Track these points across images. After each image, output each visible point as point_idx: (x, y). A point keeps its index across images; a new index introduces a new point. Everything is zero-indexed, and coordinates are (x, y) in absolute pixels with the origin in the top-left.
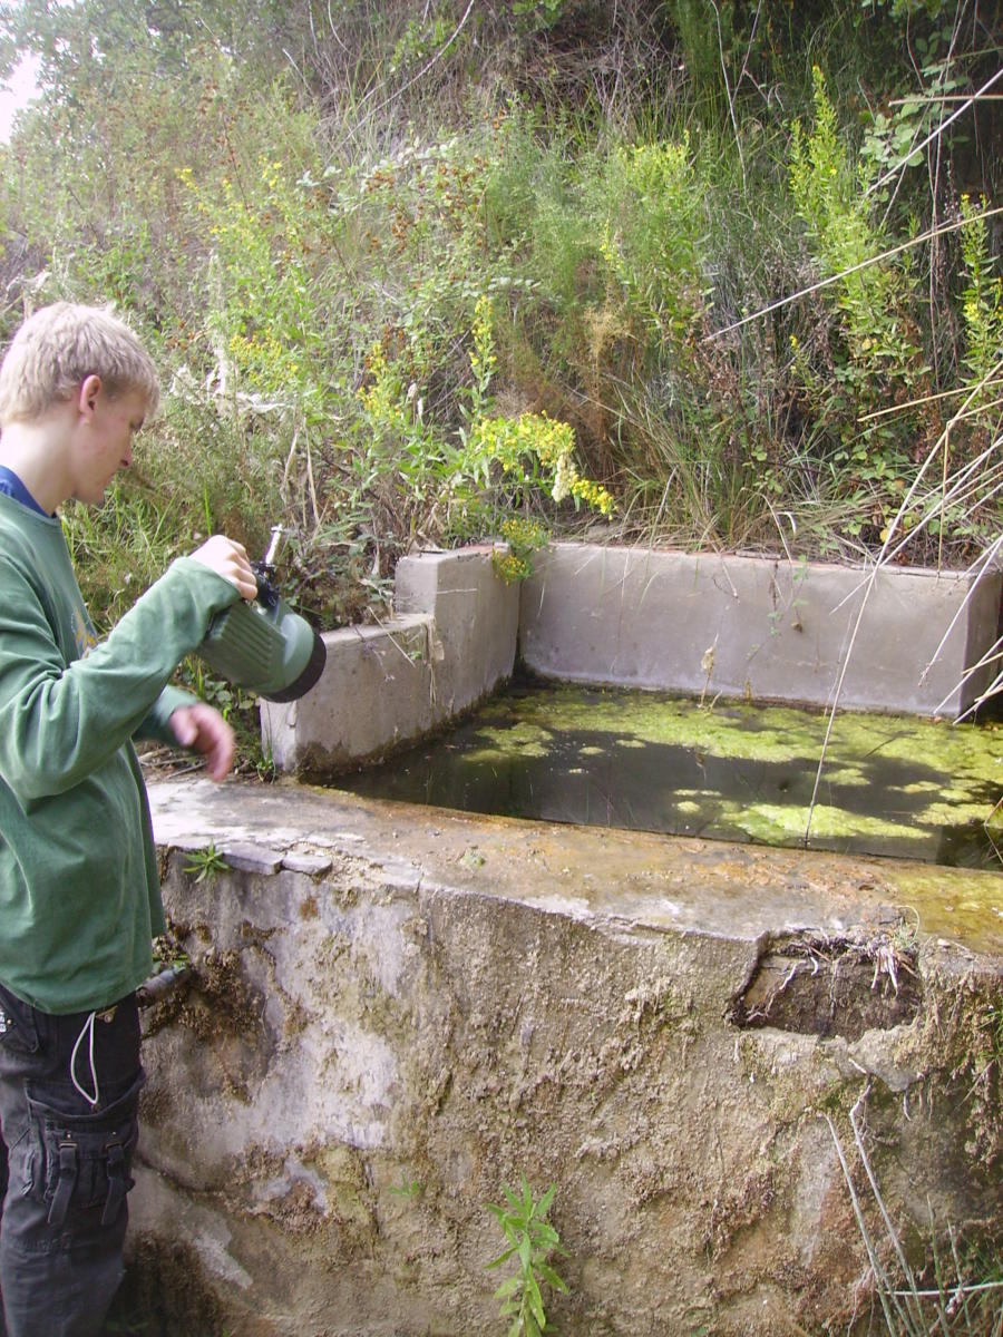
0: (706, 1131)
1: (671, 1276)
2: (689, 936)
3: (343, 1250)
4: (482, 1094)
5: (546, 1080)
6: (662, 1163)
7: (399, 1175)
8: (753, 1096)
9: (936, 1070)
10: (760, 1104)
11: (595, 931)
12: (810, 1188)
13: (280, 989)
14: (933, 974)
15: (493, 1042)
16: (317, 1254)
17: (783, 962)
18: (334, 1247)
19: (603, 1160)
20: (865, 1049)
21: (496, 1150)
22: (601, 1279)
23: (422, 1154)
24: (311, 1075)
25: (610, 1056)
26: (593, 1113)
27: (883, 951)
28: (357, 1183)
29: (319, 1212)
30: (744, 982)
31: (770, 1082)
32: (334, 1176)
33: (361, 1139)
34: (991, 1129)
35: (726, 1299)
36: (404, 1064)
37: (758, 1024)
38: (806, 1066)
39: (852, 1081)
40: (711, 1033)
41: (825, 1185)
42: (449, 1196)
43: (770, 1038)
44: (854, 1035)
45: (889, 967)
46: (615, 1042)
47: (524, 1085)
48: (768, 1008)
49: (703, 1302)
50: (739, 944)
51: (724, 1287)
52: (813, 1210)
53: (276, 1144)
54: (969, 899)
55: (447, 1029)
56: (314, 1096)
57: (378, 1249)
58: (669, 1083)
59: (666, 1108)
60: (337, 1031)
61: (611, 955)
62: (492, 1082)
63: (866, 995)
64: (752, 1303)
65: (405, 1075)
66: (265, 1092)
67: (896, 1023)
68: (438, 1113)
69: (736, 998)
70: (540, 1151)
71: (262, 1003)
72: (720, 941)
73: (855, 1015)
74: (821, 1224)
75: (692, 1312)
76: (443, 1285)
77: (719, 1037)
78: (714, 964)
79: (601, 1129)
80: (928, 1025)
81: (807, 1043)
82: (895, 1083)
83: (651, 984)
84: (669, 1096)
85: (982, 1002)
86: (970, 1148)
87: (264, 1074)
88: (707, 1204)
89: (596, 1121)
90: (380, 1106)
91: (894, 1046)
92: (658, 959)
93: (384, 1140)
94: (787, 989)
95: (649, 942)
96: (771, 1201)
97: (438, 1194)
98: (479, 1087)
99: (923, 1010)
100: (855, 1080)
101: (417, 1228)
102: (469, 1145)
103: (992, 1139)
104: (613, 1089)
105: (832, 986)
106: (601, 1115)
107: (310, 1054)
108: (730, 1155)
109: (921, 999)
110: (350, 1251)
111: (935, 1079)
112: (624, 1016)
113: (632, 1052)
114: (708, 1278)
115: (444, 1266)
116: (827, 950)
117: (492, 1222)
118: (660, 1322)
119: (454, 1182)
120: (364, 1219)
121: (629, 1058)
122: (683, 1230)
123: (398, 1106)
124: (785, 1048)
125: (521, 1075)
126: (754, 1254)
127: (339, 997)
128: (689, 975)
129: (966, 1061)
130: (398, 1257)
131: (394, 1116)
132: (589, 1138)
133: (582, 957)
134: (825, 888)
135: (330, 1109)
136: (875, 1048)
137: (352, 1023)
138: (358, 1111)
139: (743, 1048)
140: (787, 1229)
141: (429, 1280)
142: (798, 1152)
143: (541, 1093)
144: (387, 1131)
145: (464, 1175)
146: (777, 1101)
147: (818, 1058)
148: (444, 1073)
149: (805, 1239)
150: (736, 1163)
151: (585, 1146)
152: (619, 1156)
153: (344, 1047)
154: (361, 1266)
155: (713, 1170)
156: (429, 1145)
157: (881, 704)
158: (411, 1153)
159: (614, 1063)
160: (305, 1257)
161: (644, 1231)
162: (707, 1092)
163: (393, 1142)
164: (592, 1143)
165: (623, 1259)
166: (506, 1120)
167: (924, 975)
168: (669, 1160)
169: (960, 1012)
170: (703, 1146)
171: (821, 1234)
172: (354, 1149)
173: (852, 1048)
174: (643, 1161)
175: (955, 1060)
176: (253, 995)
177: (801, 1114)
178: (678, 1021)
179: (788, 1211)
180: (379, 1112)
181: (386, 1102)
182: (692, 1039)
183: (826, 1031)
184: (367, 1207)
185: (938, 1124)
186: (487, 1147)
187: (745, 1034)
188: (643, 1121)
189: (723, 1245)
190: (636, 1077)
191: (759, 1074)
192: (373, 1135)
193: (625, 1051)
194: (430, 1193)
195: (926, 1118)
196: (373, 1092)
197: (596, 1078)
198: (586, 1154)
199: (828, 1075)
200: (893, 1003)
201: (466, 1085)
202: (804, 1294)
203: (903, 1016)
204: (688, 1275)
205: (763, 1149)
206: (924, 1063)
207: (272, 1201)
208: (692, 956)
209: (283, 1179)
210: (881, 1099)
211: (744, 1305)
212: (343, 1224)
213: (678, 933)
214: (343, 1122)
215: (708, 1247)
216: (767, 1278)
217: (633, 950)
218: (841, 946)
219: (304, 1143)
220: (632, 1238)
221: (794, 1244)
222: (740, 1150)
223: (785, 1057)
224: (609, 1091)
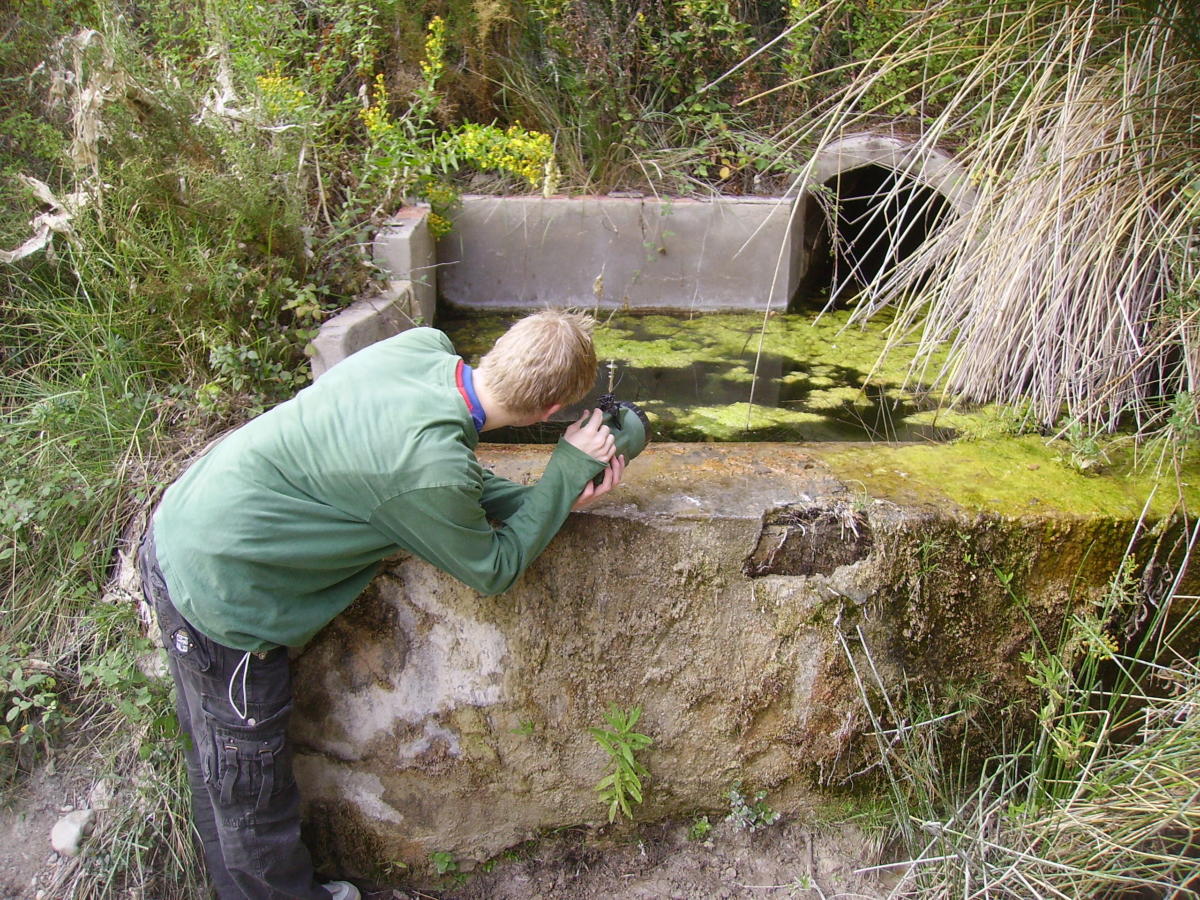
0: (733, 651)
1: (711, 751)
2: (715, 520)
3: (473, 781)
4: (572, 652)
5: (619, 635)
6: (703, 677)
7: (514, 720)
8: (764, 622)
9: (884, 587)
10: (768, 627)
11: (648, 527)
12: (803, 676)
13: (410, 603)
14: (879, 524)
15: (577, 615)
16: (454, 787)
17: (777, 529)
18: (466, 779)
19: (661, 683)
20: (837, 580)
21: (584, 689)
22: (663, 762)
23: (530, 702)
24: (440, 660)
25: (665, 611)
26: (653, 651)
27: (845, 513)
28: (483, 731)
29: (453, 757)
30: (754, 547)
31: (776, 611)
32: (466, 729)
33: (482, 700)
34: (921, 619)
35: (750, 760)
36: (510, 641)
37: (765, 574)
38: (799, 597)
39: (830, 602)
40: (733, 585)
41: (814, 673)
42: (553, 728)
43: (774, 582)
44: (829, 572)
45: (851, 524)
46: (667, 601)
47: (602, 641)
48: (771, 562)
49: (734, 764)
50: (750, 521)
51: (748, 752)
52: (806, 690)
53: (417, 715)
54: (877, 467)
55: (542, 610)
56: (443, 675)
57: (500, 774)
58: (705, 623)
59: (705, 640)
60: (458, 626)
61: (660, 541)
62: (580, 643)
63: (835, 545)
64: (767, 759)
65: (512, 648)
66: (405, 681)
67: (856, 559)
68: (540, 671)
69: (749, 557)
70: (616, 685)
71: (396, 615)
72: (737, 521)
73: (829, 558)
74: (812, 699)
75: (726, 773)
76: (550, 789)
77: (738, 587)
78: (733, 537)
79: (659, 662)
80: (879, 558)
81: (799, 581)
82: (858, 599)
83: (690, 557)
84: (707, 631)
85: (912, 539)
86: (907, 633)
87: (402, 667)
88: (736, 699)
89: (656, 657)
90: (494, 674)
91: (857, 575)
92: (694, 539)
93: (499, 697)
94: (783, 547)
95: (686, 528)
96: (780, 689)
97: (545, 728)
98: (569, 648)
99: (874, 549)
100: (832, 601)
101: (529, 755)
102: (564, 689)
103: (922, 626)
104: (667, 632)
105: (813, 541)
106: (659, 652)
107: (438, 646)
108: (750, 664)
109: (871, 543)
110: (478, 780)
111: (883, 593)
112: (673, 582)
113: (679, 606)
114: (737, 748)
115: (551, 777)
116: (806, 517)
117: (582, 739)
118: (704, 784)
119: (555, 717)
120: (490, 755)
121: (677, 610)
122: (719, 719)
123: (508, 671)
124: (784, 588)
125: (599, 634)
126: (770, 727)
127: (458, 601)
128: (716, 547)
129: (903, 579)
130: (516, 777)
131: (506, 678)
132: (650, 669)
133: (639, 546)
134: (783, 471)
135: (456, 683)
136: (844, 578)
137: (469, 617)
138: (478, 680)
139: (756, 592)
140: (789, 706)
141: (540, 789)
142: (796, 654)
143: (616, 644)
144: (502, 691)
145: (562, 712)
146: (780, 623)
147: (806, 591)
148: (542, 642)
149: (801, 712)
150: (754, 669)
151: (648, 675)
152: (671, 680)
153: (464, 636)
154: (487, 789)
155: (739, 675)
156: (534, 694)
157: (728, 306)
158: (522, 702)
159: (668, 615)
160: (444, 791)
161: (692, 726)
162: (732, 624)
163: (507, 697)
164: (653, 672)
165: (677, 747)
166: (590, 666)
167: (874, 526)
168: (708, 674)
169: (898, 547)
170: (731, 661)
171: (812, 705)
172: (478, 708)
173: (828, 581)
174: (690, 678)
175: (897, 579)
176: (388, 611)
177: (797, 628)
178: (711, 579)
179: (790, 695)
180: (494, 678)
181: (499, 670)
182: (720, 590)
183: (809, 571)
184: (492, 747)
185: (886, 621)
186: (576, 689)
187: (757, 581)
188: (689, 651)
189: (748, 725)
190: (683, 623)
191: (768, 608)
192: (490, 695)
193: (674, 605)
194: (539, 727)
195: (878, 619)
196: (489, 665)
197: (655, 628)
198: (650, 681)
199: (814, 601)
200: (853, 547)
201: (558, 648)
202: (804, 745)
203: (860, 555)
204: (724, 749)
205: (774, 656)
206: (877, 583)
207: (417, 757)
208: (718, 534)
209: (424, 739)
210: (850, 612)
211: (762, 761)
212: (472, 763)
213: (706, 520)
214: (467, 690)
215: (738, 727)
216: (779, 740)
217: (675, 536)
218: (815, 513)
219: (438, 710)
220: (684, 731)
221: (794, 716)
222: (757, 660)
223: (784, 593)
224: (663, 635)
